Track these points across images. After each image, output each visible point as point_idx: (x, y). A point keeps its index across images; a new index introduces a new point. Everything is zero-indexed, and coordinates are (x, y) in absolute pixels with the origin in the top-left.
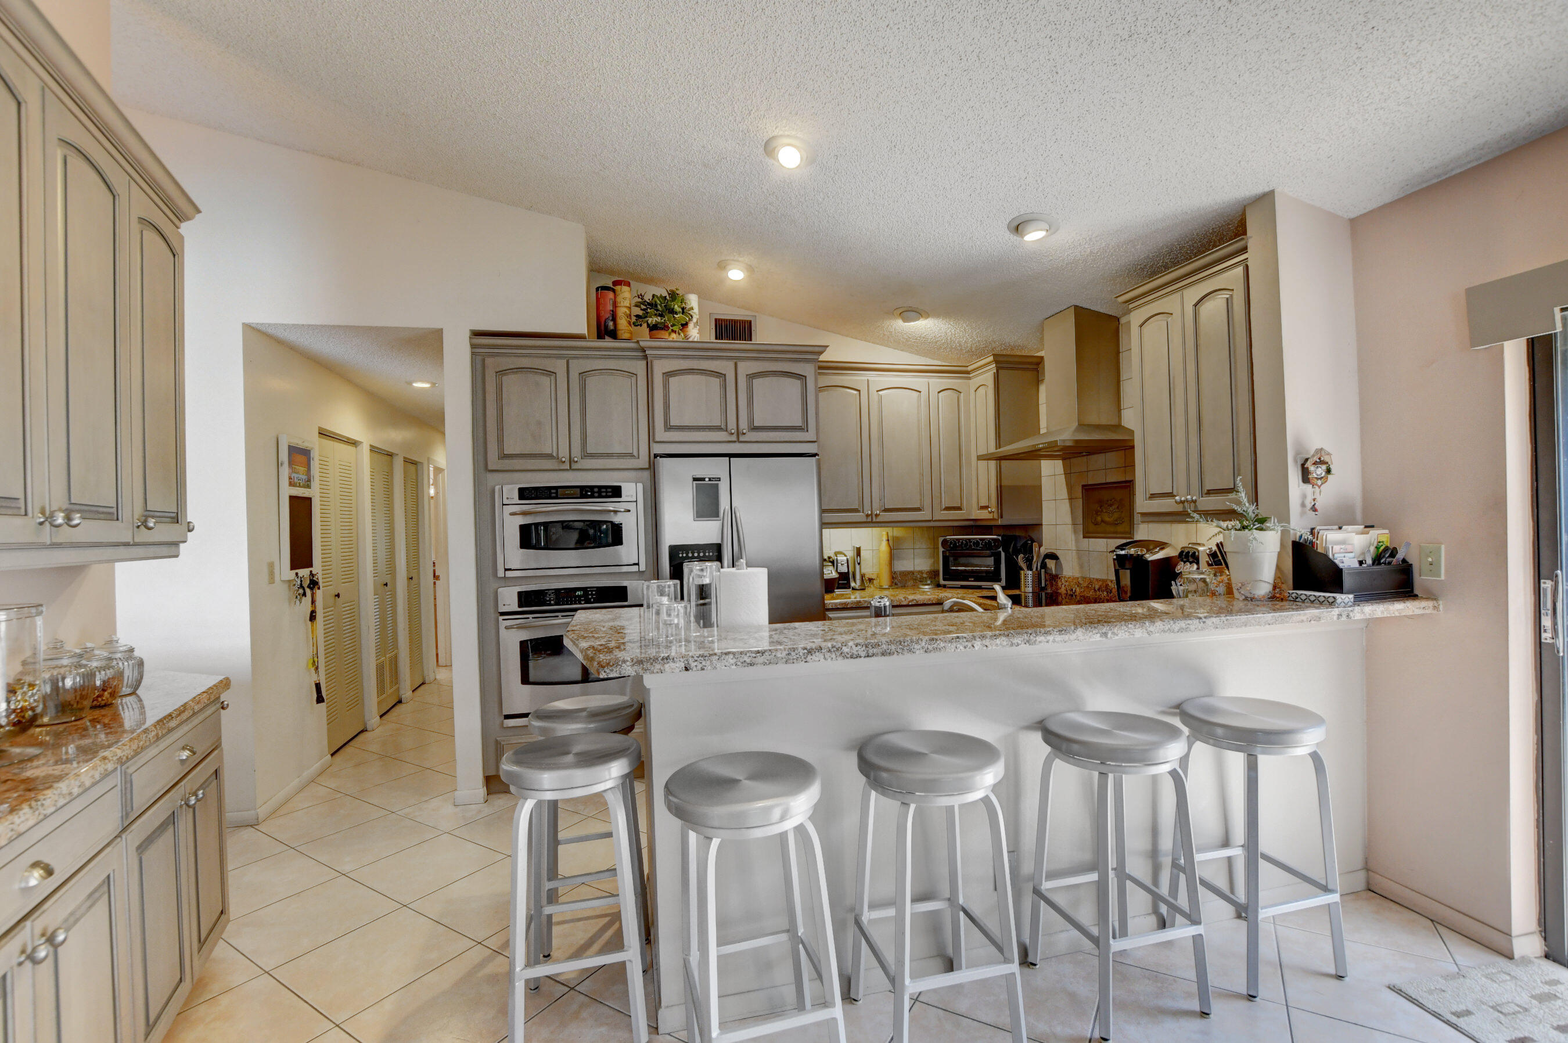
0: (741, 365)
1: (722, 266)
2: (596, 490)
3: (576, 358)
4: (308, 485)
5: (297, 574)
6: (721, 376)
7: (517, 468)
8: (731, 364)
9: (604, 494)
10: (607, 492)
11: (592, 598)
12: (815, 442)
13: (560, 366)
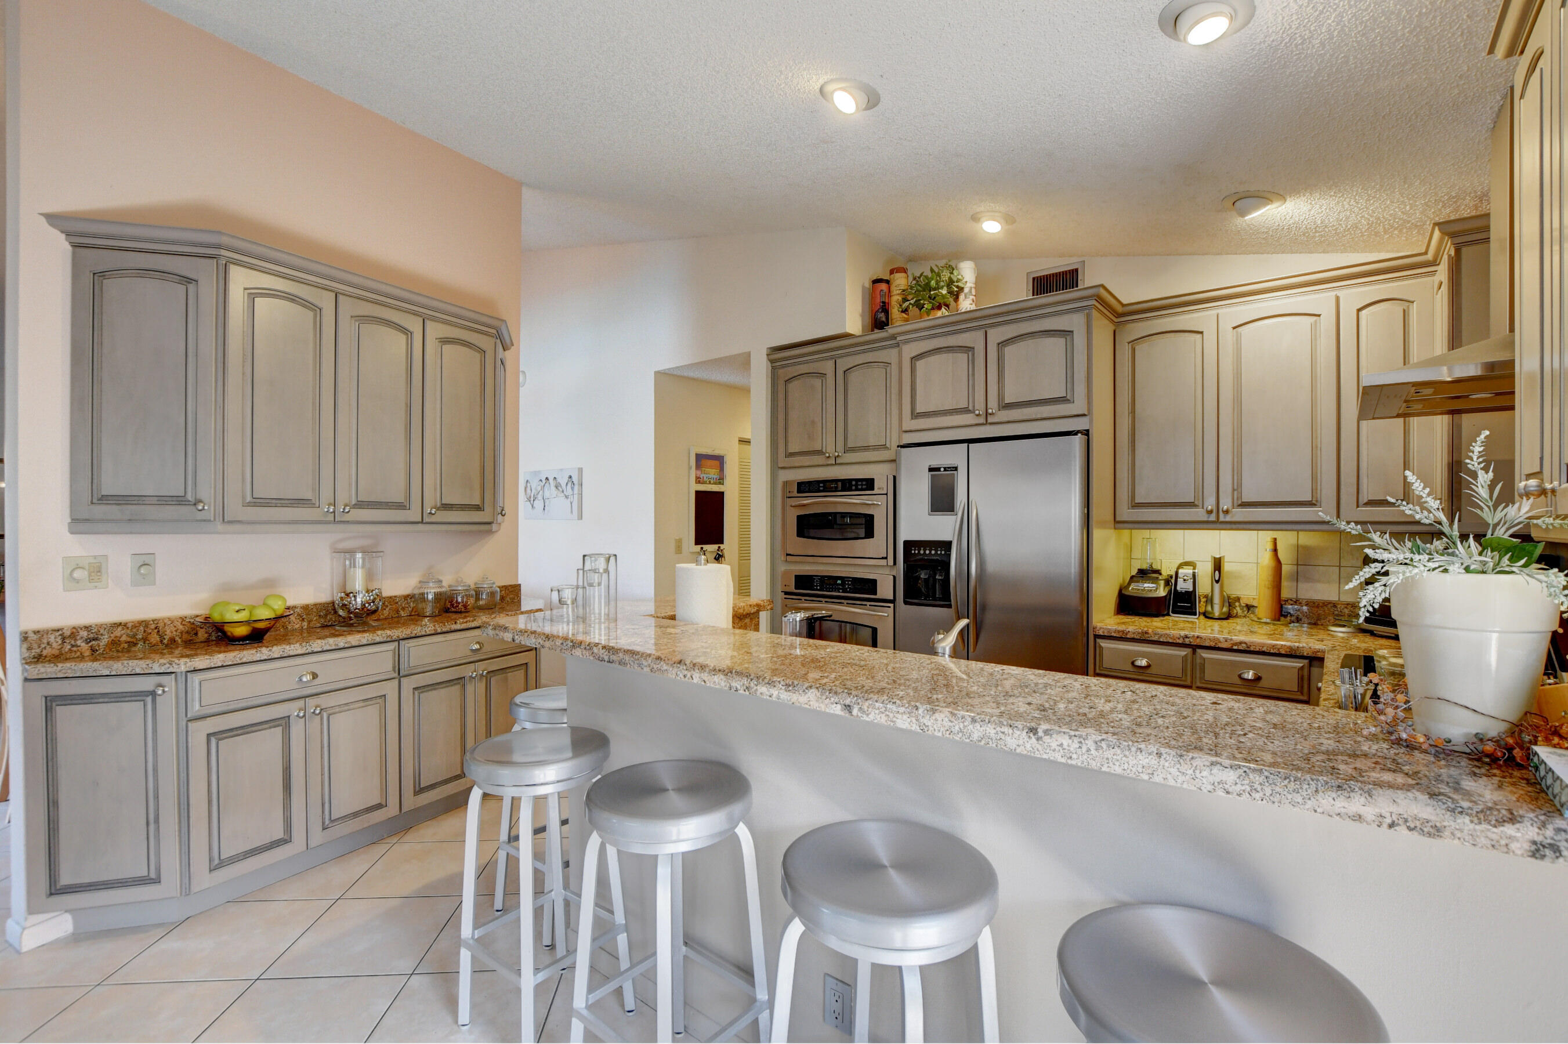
0: (991, 332)
1: (976, 218)
2: (854, 483)
3: (841, 356)
4: (721, 480)
5: (702, 548)
6: (969, 349)
7: (797, 465)
8: (980, 334)
9: (860, 487)
10: (862, 485)
11: (848, 588)
12: (1084, 415)
13: (828, 367)
